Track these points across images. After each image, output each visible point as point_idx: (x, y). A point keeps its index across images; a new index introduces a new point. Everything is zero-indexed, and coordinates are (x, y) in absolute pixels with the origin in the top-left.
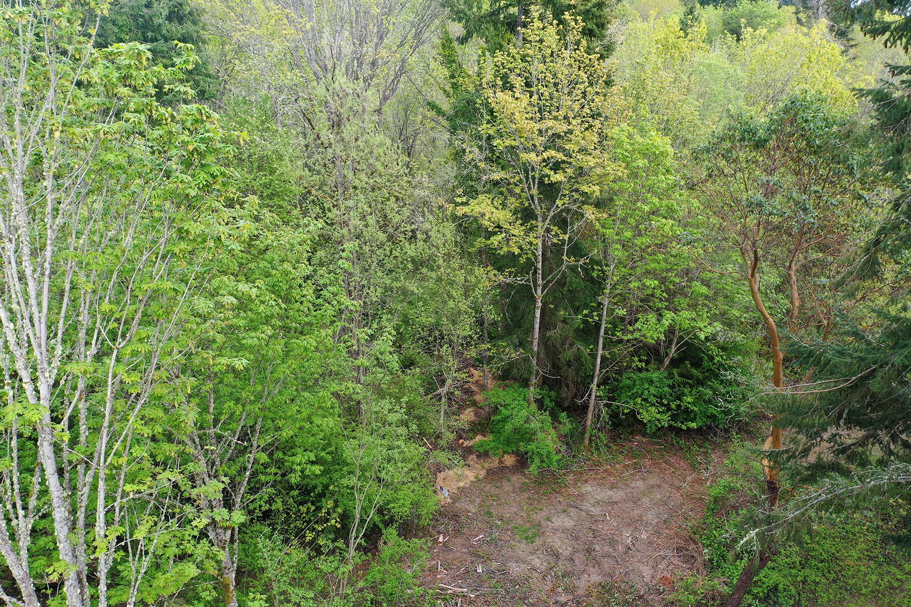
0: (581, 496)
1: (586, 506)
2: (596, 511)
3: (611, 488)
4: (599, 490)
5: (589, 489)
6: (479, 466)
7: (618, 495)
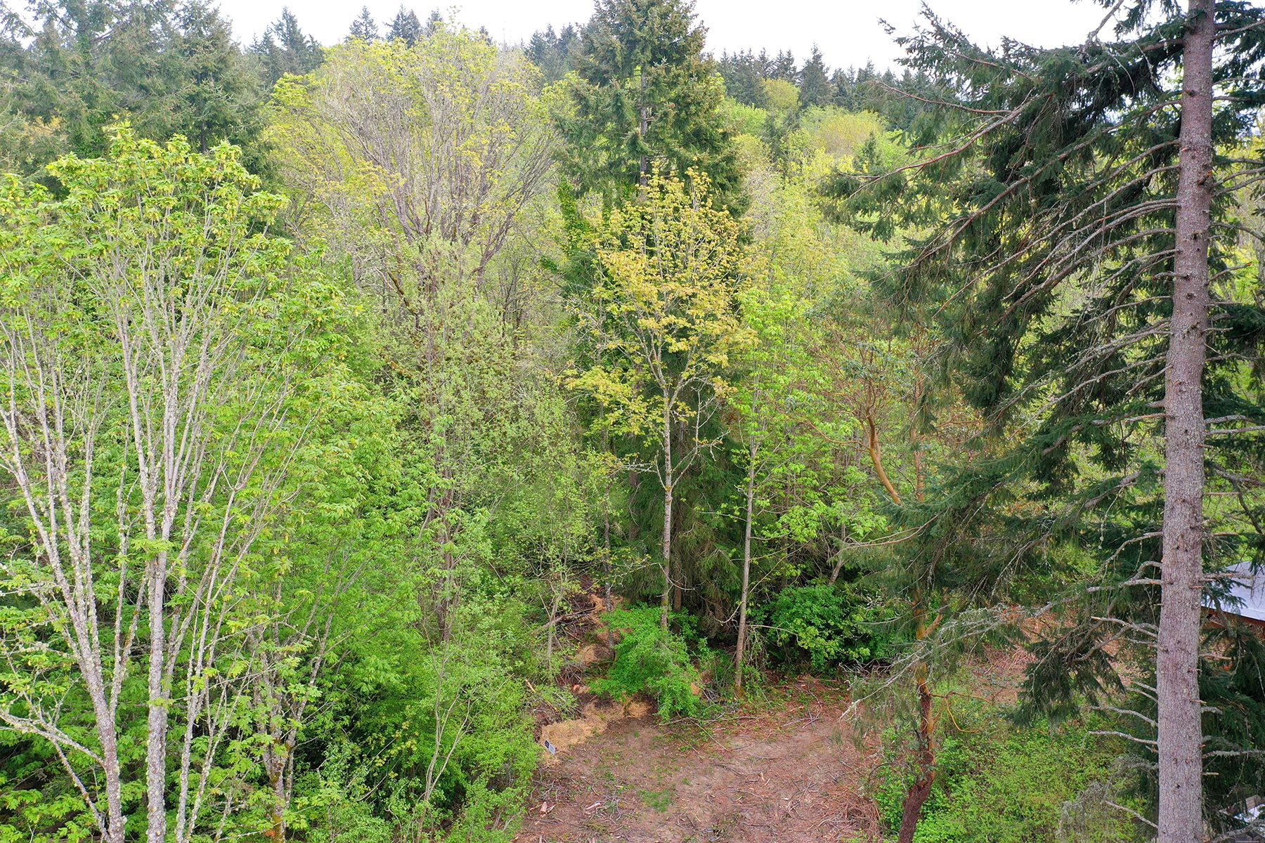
0: (729, 753)
1: (736, 764)
2: (748, 770)
3: (769, 743)
4: (753, 744)
5: (740, 743)
6: (598, 718)
7: (778, 750)
